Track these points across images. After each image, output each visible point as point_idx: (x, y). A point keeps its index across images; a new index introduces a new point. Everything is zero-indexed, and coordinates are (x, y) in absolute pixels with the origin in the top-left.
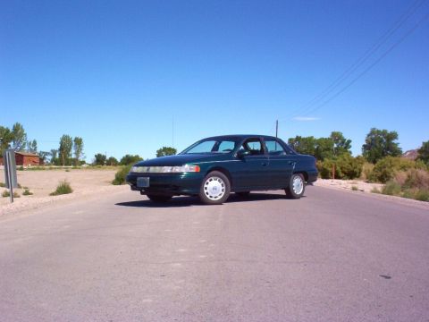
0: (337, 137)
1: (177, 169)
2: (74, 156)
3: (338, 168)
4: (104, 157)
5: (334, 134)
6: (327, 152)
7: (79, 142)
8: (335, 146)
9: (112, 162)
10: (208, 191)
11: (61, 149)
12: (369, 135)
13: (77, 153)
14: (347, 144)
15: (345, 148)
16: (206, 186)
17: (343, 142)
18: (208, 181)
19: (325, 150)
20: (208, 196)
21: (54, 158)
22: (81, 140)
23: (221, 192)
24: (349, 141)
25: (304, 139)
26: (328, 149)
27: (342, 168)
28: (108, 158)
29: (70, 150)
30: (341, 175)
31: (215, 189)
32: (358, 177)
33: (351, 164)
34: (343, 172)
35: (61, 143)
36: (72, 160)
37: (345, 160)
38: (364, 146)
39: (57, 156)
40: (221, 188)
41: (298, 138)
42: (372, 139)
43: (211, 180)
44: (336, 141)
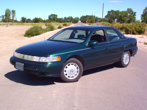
0: (130, 10)
1: (43, 59)
2: (11, 18)
3: (134, 29)
4: (25, 19)
5: (128, 9)
6: (125, 18)
7: (14, 12)
8: (129, 15)
9: (29, 21)
10: (67, 73)
11: (6, 15)
12: (144, 10)
13: (13, 17)
14: (134, 14)
15: (133, 16)
16: (65, 69)
17: (132, 13)
18: (67, 66)
19: (124, 16)
20: (67, 77)
21: (3, 19)
22: (15, 11)
23: (76, 73)
24: (135, 13)
25: (115, 11)
26: (126, 16)
27: (135, 29)
28: (27, 19)
29: (10, 15)
30: (135, 32)
31: (72, 71)
32: (143, 33)
33: (140, 27)
34: (136, 31)
35: (6, 12)
36: (11, 20)
37: (137, 25)
38: (142, 15)
39: (4, 18)
40: (77, 70)
41: (112, 11)
42: (146, 12)
43: (69, 65)
44: (129, 13)
